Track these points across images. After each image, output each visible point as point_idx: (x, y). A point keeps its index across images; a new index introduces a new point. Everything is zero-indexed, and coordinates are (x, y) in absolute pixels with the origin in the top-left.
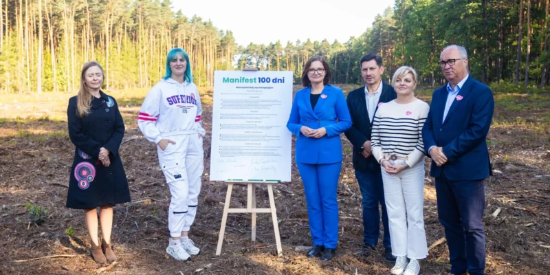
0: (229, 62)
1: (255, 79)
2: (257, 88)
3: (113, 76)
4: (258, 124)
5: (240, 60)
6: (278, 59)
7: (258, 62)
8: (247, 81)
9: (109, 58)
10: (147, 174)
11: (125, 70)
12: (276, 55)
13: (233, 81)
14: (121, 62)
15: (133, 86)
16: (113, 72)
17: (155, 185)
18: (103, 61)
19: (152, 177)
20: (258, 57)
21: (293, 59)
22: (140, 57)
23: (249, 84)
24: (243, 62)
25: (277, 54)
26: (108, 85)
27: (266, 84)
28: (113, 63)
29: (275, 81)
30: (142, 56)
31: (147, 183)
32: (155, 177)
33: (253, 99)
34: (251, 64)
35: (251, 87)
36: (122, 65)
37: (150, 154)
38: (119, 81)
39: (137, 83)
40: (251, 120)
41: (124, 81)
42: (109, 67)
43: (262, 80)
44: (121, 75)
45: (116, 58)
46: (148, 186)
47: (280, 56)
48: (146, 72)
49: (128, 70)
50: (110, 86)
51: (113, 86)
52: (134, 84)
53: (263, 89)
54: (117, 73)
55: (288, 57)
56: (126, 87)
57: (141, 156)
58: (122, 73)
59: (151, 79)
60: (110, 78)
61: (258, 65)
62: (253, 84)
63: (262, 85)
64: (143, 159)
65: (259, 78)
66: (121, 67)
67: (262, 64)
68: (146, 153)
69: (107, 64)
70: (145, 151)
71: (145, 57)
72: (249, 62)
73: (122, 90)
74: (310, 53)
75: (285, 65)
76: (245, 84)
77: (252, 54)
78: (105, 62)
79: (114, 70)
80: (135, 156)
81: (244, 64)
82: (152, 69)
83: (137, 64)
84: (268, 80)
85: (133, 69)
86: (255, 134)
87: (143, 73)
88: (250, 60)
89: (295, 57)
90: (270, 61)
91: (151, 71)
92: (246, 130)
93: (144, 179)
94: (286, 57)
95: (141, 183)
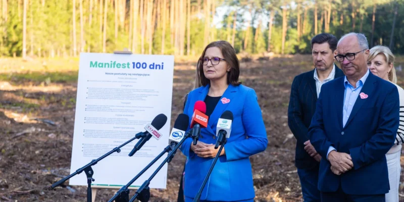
0: (209, 19)
1: (128, 64)
2: (130, 74)
3: (32, 37)
4: (130, 118)
5: (226, 16)
6: (284, 15)
7: (254, 19)
8: (118, 66)
9: (28, 11)
10: (27, 179)
11: (51, 30)
12: (281, 9)
13: (102, 65)
14: (46, 17)
15: (61, 53)
16: (32, 32)
17: (32, 193)
18: (19, 15)
19: (32, 183)
20: (254, 11)
21: (307, 16)
22: (74, 10)
23: (121, 70)
24: (231, 18)
25: (283, 7)
26: (24, 50)
27: (141, 71)
28: (34, 19)
29: (153, 66)
30: (77, 8)
31: (22, 189)
32: (37, 183)
33: (124, 88)
34: (243, 21)
35: (123, 74)
36: (47, 21)
37: (41, 153)
38: (42, 45)
39: (68, 48)
40: (121, 113)
41: (49, 46)
42: (28, 23)
43: (137, 65)
44: (44, 37)
45: (38, 10)
46: (23, 194)
47: (288, 10)
48: (82, 33)
49: (55, 28)
50: (27, 52)
51: (32, 53)
52: (64, 49)
53: (138, 76)
54: (38, 32)
55: (300, 12)
56: (52, 53)
57: (29, 156)
58: (46, 33)
59: (89, 42)
60: (28, 40)
61: (253, 23)
62: (126, 70)
63: (136, 71)
64: (31, 159)
65: (134, 63)
66: (45, 25)
67: (261, 21)
68: (37, 152)
69: (25, 20)
70: (37, 148)
71: (82, 10)
72: (240, 19)
73: (45, 58)
74: (334, 6)
75: (295, 24)
76: (115, 70)
77: (244, 7)
78: (22, 16)
79: (34, 28)
80: (22, 156)
81: (233, 22)
82: (92, 27)
83: (69, 20)
84: (144, 65)
85: (63, 28)
86: (125, 130)
87: (77, 33)
88: (241, 15)
89: (311, 12)
90: (272, 17)
91: (90, 31)
92: (115, 126)
93: (21, 185)
94: (296, 11)
95: (17, 190)
